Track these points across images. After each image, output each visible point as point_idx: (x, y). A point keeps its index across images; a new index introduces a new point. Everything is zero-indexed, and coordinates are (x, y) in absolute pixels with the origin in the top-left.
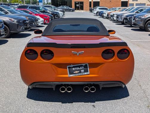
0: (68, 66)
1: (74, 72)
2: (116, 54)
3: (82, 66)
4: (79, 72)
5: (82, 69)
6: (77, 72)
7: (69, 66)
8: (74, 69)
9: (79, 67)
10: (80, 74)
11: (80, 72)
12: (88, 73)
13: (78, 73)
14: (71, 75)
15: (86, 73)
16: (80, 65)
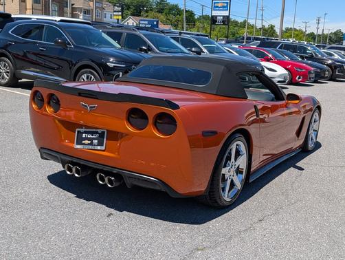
0: (77, 129)
1: (83, 142)
2: (151, 121)
3: (97, 133)
4: (89, 142)
5: (95, 139)
6: (87, 142)
7: (79, 129)
8: (84, 135)
9: (92, 133)
10: (90, 147)
11: (91, 144)
12: (103, 148)
13: (89, 144)
14: (78, 147)
15: (99, 148)
16: (94, 130)
